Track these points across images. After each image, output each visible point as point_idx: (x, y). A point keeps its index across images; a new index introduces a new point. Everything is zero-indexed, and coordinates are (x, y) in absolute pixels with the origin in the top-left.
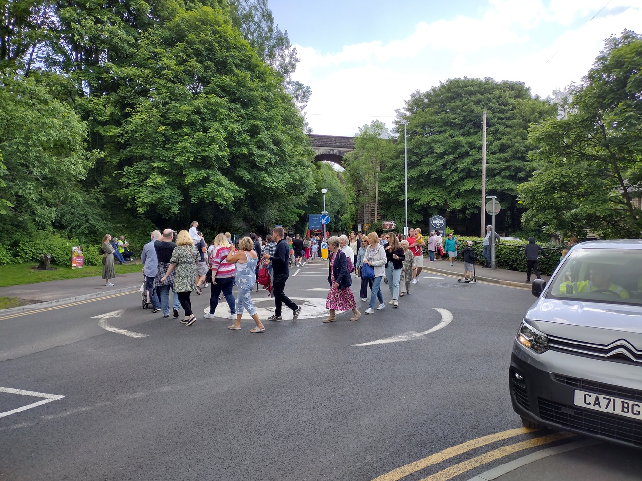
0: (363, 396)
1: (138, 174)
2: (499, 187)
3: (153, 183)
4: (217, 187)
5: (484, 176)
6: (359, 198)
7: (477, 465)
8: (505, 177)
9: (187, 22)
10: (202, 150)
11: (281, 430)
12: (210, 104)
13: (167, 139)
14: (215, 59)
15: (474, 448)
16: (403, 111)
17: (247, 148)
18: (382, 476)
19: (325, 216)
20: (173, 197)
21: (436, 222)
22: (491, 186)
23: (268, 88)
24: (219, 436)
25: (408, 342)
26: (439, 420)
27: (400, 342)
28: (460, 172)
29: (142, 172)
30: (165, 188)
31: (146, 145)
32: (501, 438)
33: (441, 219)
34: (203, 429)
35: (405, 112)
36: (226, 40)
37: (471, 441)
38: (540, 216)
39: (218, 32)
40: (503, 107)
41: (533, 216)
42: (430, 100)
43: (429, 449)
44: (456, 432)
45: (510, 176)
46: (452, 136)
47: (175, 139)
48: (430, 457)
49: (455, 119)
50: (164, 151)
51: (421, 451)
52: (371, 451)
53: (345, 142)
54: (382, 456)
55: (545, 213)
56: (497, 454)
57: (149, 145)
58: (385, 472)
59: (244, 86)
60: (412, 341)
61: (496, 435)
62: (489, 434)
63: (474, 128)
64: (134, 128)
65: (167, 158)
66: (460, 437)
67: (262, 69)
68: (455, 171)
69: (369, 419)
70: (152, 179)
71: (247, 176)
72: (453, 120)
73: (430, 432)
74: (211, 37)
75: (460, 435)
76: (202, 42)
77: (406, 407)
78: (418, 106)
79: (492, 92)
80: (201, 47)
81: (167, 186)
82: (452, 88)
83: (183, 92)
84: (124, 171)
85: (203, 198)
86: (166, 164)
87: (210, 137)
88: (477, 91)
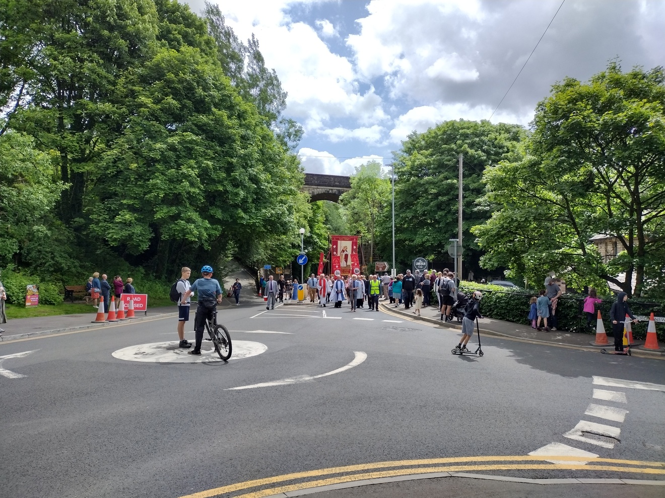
3: (122, 219)
4: (186, 224)
5: (461, 219)
9: (166, 61)
12: (185, 142)
13: (140, 176)
14: (194, 98)
17: (222, 186)
19: (302, 256)
20: (144, 234)
21: (418, 264)
29: (113, 209)
30: (135, 225)
31: (118, 182)
33: (424, 261)
36: (204, 80)
39: (197, 72)
47: (147, 176)
49: (449, 161)
50: (135, 188)
53: (344, 181)
57: (121, 182)
59: (222, 125)
60: (295, 384)
65: (138, 195)
66: (232, 480)
69: (156, 462)
70: (122, 216)
73: (206, 475)
74: (190, 76)
75: (235, 477)
76: (181, 81)
77: (211, 450)
78: (414, 147)
79: (488, 134)
80: (179, 86)
81: (137, 223)
82: (447, 130)
83: (158, 129)
84: (95, 208)
85: (174, 235)
86: (136, 202)
87: (182, 173)
88: (473, 133)
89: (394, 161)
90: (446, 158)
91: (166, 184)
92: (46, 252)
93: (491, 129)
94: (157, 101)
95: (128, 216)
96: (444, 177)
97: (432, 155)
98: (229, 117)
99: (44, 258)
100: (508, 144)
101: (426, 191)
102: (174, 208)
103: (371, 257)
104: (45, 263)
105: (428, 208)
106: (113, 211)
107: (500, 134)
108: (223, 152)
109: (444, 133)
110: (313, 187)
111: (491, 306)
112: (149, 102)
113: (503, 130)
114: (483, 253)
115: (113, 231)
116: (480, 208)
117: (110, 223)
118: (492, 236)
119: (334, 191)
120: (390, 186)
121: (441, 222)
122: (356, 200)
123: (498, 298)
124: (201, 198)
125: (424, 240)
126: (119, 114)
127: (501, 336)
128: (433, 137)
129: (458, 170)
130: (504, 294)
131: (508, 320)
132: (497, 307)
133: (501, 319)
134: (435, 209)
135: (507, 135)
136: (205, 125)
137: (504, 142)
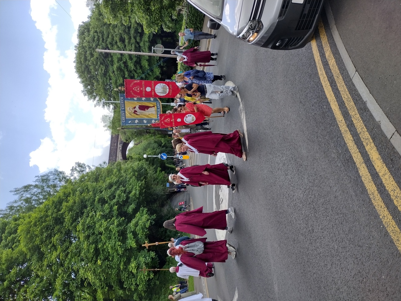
0: (285, 150)
1: (129, 278)
2: (147, 44)
3: (134, 269)
4: (139, 226)
5: (139, 53)
6: (151, 133)
7: (341, 77)
8: (141, 40)
9: (27, 243)
10: (114, 236)
11: (310, 215)
12: (83, 229)
13: (106, 259)
14: (54, 225)
15: (326, 78)
16: (95, 102)
17: (114, 206)
18: (349, 148)
19: (161, 156)
20: (145, 255)
22: (147, 49)
23: (74, 191)
24: (314, 261)
25: (246, 113)
26: (304, 99)
27: (246, 118)
28: (136, 68)
29: (127, 276)
30: (139, 261)
31: (110, 272)
32: (319, 58)
34: (308, 271)
35: (96, 101)
36: (41, 218)
37: (321, 79)
38: (165, 19)
39: (35, 223)
40: (96, 39)
41: (166, 24)
42: (89, 85)
43: (327, 110)
44: (314, 89)
45: (140, 37)
46: (114, 72)
47: (107, 253)
48: (333, 110)
49: (102, 70)
50: (114, 261)
51: (328, 116)
52: (328, 153)
53: (114, 140)
54: (332, 145)
55: (164, 16)
56: (332, 62)
57: (110, 271)
58: (345, 145)
59: (72, 206)
60: (245, 110)
61: (316, 61)
62: (316, 66)
63: (108, 57)
64: (97, 281)
65: (119, 259)
66: (318, 86)
67: (61, 194)
68: (136, 72)
69: (302, 149)
70: (133, 269)
71: (132, 206)
72: (103, 71)
73: (313, 108)
74: (38, 228)
75: (316, 86)
76: (42, 234)
77: (293, 121)
80: (45, 234)
81: (137, 260)
83: (74, 247)
84: (127, 287)
85: (145, 235)
86: (122, 260)
100: (92, 33)
102: (128, 236)
106: (129, 276)
109: (83, 72)
110: (117, 160)
115: (142, 275)
117: (138, 277)
119: (120, 146)
123: (190, 22)
129: (107, 53)
130: (188, 18)
132: (196, 23)
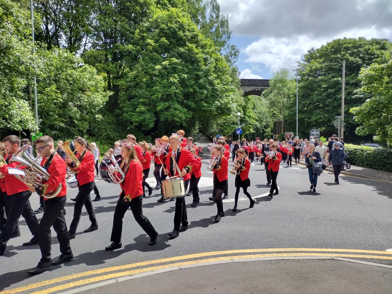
1: (132, 105)
4: (174, 111)
5: (343, 103)
9: (161, 17)
10: (166, 91)
12: (172, 64)
13: (148, 86)
16: (302, 62)
17: (193, 89)
19: (239, 129)
20: (151, 118)
21: (314, 133)
30: (146, 113)
33: (317, 131)
36: (183, 26)
42: (320, 54)
47: (152, 85)
65: (147, 96)
70: (140, 108)
71: (193, 105)
72: (334, 67)
74: (174, 25)
76: (169, 28)
78: (312, 58)
79: (363, 47)
80: (168, 31)
81: (148, 112)
82: (335, 45)
83: (157, 58)
84: (125, 104)
85: (167, 118)
86: (147, 100)
87: (170, 82)
88: (352, 47)
89: (298, 68)
90: (334, 64)
91: (162, 89)
92: (102, 128)
93: (366, 43)
94: (157, 41)
95: (143, 108)
96: (332, 77)
97: (324, 62)
98: (196, 47)
99: (101, 132)
100: (378, 52)
101: (320, 86)
102: (167, 103)
103: (282, 130)
104: (102, 135)
105: (321, 97)
106: (135, 105)
107: (372, 46)
108: (193, 69)
109: (332, 47)
110: (245, 87)
111: (363, 159)
112: (152, 42)
113: (374, 43)
114: (358, 125)
115: (136, 117)
116: (357, 96)
117: (134, 112)
118: (364, 114)
119: (259, 89)
120: (295, 84)
121: (329, 106)
122: (273, 94)
123: (368, 154)
124: (181, 96)
125: (318, 117)
126: (136, 51)
127: (369, 178)
128: (325, 51)
129: (342, 72)
130: (372, 152)
131: (374, 169)
132: (367, 160)
133: (369, 168)
134: (325, 97)
135: (378, 46)
136: (182, 53)
137: (375, 51)
